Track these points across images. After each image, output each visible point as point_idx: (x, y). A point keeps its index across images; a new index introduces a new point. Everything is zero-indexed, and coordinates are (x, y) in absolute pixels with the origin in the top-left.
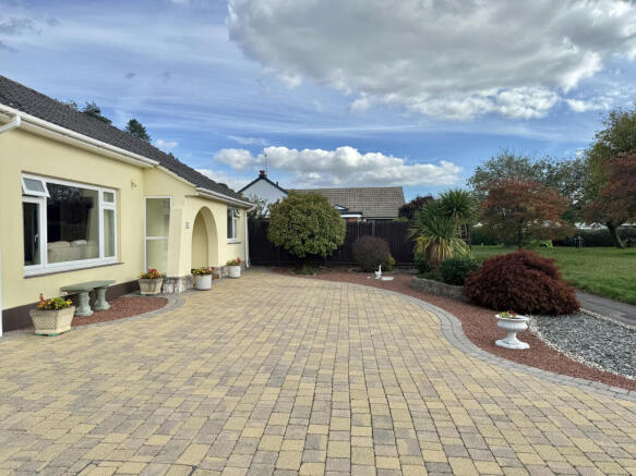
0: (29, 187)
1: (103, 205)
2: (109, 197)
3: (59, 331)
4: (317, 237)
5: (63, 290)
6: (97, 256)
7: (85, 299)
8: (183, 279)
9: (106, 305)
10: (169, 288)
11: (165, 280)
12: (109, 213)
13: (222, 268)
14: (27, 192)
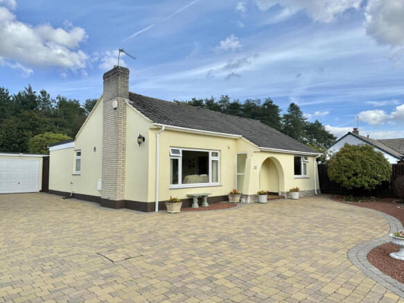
0: (173, 153)
1: (211, 158)
2: (215, 154)
3: (174, 212)
4: (360, 175)
5: (188, 196)
6: (208, 182)
7: (196, 201)
8: (251, 196)
9: (206, 204)
10: (244, 200)
11: (242, 196)
12: (215, 162)
13: (288, 193)
14: (172, 155)
